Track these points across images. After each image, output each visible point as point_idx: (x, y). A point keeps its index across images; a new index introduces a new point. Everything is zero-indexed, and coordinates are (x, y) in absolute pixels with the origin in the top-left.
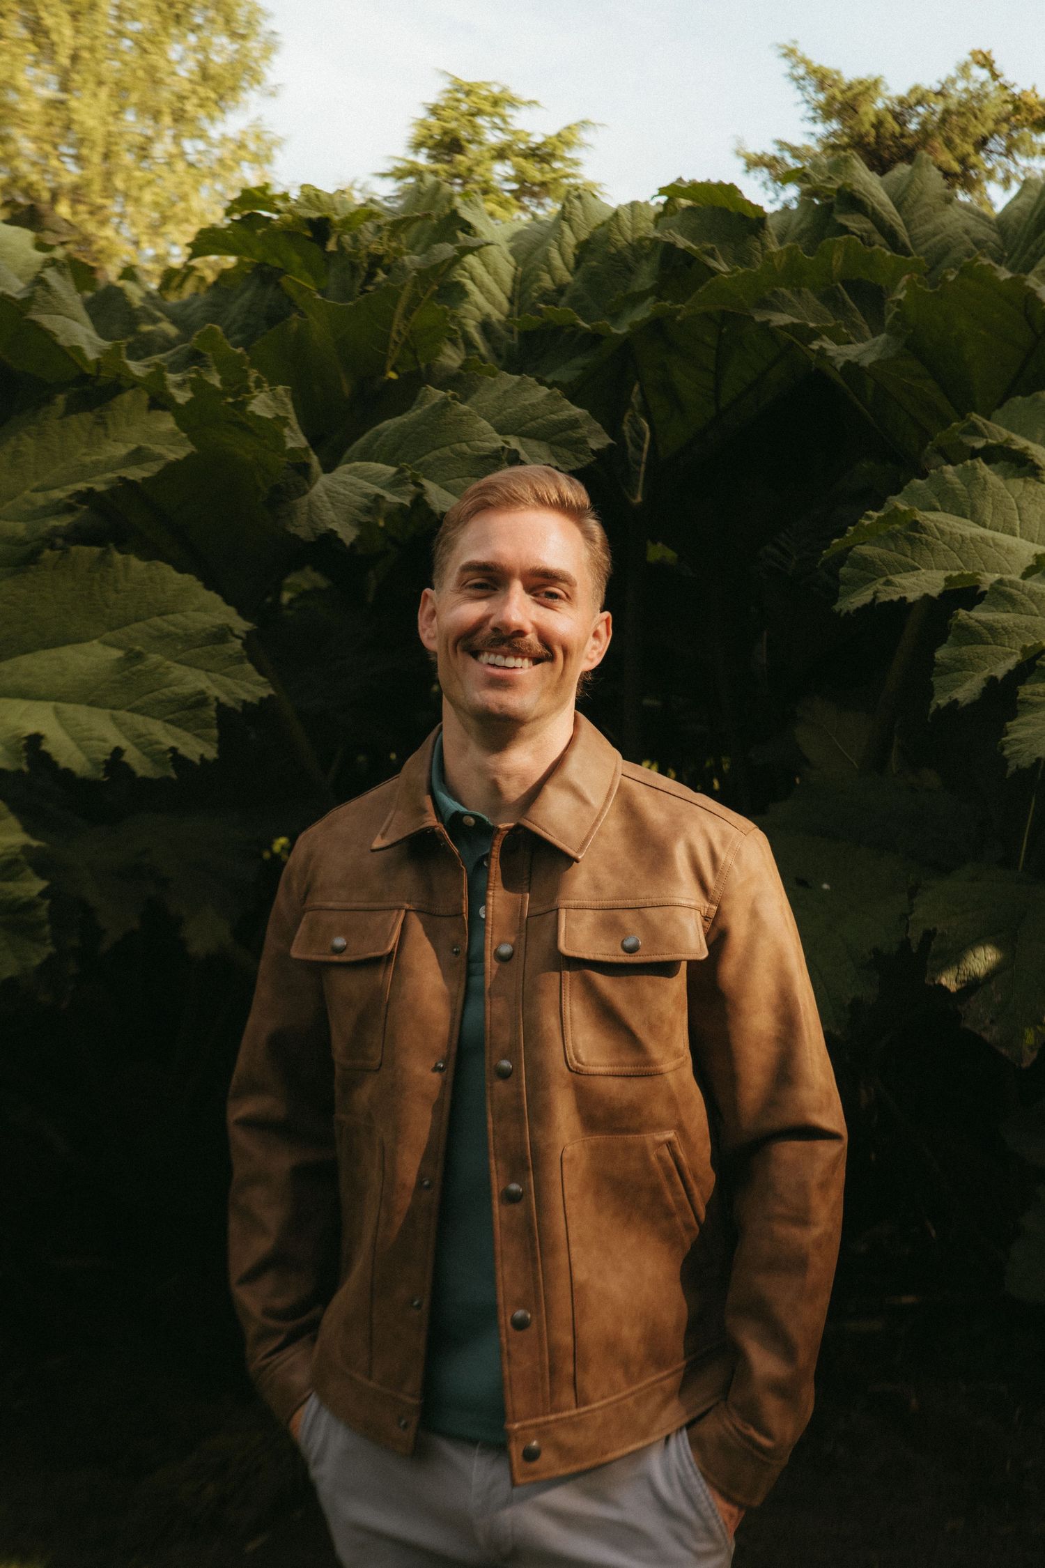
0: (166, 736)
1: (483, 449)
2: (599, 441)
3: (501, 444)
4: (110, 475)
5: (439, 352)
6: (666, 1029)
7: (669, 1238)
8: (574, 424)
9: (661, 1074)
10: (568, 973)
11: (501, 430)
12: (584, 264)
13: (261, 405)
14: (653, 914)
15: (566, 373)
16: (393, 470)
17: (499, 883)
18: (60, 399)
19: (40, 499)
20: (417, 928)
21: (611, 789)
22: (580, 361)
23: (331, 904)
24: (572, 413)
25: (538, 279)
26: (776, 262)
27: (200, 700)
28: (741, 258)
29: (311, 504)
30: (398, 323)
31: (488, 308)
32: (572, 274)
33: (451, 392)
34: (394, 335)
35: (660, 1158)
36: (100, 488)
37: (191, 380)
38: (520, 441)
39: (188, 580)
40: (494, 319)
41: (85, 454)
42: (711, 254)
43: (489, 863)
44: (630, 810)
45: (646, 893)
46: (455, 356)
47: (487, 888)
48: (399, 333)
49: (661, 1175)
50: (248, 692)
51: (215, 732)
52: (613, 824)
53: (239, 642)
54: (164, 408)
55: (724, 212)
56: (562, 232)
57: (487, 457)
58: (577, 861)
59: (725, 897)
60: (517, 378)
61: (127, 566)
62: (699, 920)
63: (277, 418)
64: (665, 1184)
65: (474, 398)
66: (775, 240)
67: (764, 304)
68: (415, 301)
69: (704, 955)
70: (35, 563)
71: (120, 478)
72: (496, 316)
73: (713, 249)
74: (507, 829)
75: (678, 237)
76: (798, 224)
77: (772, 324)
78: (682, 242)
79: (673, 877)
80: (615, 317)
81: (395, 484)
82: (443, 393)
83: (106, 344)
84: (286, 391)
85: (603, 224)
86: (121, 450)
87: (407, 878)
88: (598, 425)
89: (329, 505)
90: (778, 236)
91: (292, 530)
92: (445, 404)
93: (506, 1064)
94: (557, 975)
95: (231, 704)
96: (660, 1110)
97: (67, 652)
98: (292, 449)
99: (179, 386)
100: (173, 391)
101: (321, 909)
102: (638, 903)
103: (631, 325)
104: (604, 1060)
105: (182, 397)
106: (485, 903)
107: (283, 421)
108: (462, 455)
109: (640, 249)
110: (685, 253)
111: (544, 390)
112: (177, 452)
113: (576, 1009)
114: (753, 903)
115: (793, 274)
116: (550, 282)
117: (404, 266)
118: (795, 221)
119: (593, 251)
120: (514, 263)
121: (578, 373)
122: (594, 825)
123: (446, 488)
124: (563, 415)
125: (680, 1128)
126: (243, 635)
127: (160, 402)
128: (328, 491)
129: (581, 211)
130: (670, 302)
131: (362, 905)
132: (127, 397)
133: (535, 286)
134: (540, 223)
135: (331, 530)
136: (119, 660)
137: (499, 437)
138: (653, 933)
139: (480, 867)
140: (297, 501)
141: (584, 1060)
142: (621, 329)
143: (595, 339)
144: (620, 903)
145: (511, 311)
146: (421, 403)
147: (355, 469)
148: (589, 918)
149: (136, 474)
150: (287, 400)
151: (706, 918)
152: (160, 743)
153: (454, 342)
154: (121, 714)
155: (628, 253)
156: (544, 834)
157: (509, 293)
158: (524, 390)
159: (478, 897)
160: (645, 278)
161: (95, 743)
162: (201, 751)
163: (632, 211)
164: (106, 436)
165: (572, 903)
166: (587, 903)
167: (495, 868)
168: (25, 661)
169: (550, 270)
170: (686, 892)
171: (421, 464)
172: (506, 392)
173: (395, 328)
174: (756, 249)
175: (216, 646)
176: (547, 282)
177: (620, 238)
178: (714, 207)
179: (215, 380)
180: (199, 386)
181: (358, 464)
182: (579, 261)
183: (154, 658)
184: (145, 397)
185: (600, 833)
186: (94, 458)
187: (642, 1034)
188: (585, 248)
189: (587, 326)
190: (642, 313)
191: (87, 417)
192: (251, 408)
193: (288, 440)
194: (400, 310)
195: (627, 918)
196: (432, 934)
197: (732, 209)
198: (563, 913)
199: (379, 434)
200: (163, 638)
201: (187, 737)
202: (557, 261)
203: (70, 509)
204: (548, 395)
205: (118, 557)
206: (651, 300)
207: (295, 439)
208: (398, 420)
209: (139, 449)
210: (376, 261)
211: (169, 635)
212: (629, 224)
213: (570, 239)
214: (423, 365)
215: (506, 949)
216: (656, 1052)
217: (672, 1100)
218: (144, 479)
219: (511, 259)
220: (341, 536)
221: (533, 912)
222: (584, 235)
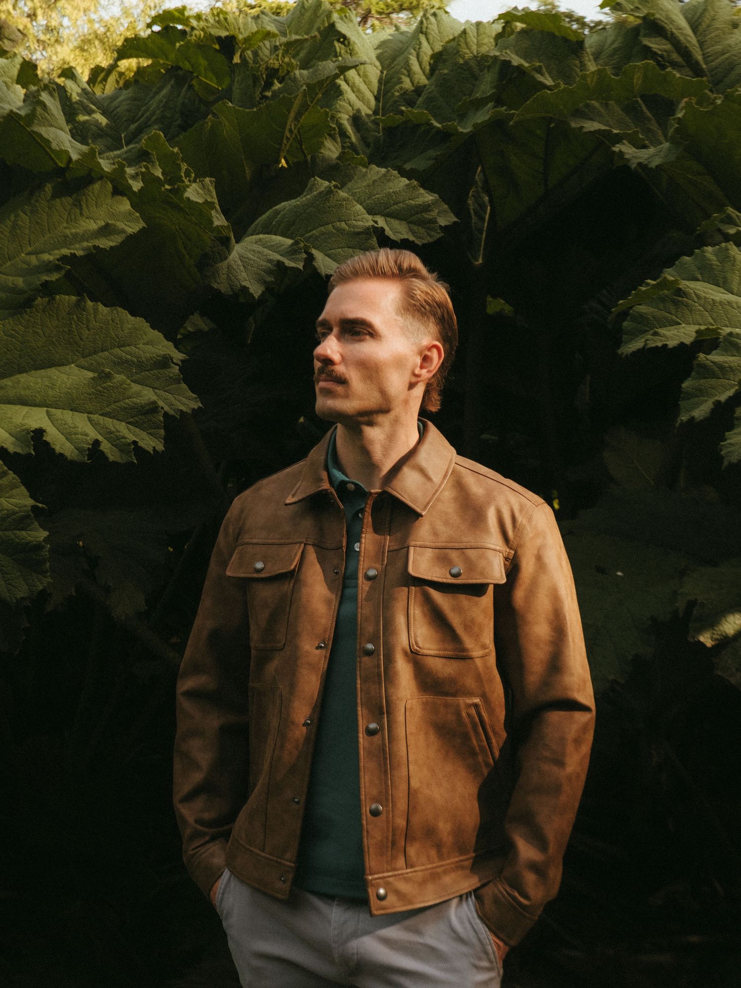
0: (128, 433)
1: (357, 227)
2: (446, 219)
3: (371, 223)
4: (85, 244)
5: (321, 145)
6: (476, 629)
7: (474, 769)
8: (426, 208)
9: (471, 658)
10: (413, 588)
11: (370, 212)
12: (437, 72)
13: (194, 193)
14: (472, 553)
15: (420, 163)
16: (289, 242)
17: (370, 530)
18: (49, 188)
19: (34, 260)
20: (312, 556)
21: (447, 472)
22: (432, 153)
23: (255, 541)
24: (426, 199)
25: (400, 81)
26: (589, 80)
27: (153, 408)
28: (564, 74)
29: (229, 267)
30: (290, 124)
31: (358, 104)
32: (428, 79)
33: (334, 183)
34: (287, 134)
35: (468, 715)
36: (80, 253)
37: (142, 173)
38: (386, 221)
39: (140, 322)
40: (363, 114)
41: (65, 228)
42: (539, 70)
43: (364, 515)
44: (460, 486)
45: (468, 539)
46: (333, 149)
47: (362, 532)
48: (291, 131)
49: (469, 726)
50: (184, 404)
51: (162, 432)
52: (448, 494)
53: (178, 367)
54: (122, 194)
55: (552, 36)
56: (420, 44)
57: (358, 234)
58: (422, 516)
59: (520, 546)
60: (383, 170)
61: (96, 310)
62: (502, 560)
63: (206, 202)
64: (472, 733)
65: (350, 185)
66: (591, 57)
67: (579, 114)
68: (304, 107)
69: (504, 581)
70: (30, 307)
71: (95, 247)
72: (365, 111)
73: (540, 67)
74: (376, 493)
75: (513, 56)
76: (613, 42)
77: (585, 130)
78: (516, 60)
79: (486, 530)
80: (462, 117)
81: (292, 252)
82: (327, 183)
83: (85, 148)
84: (211, 181)
85: (454, 39)
86: (93, 226)
87: (307, 524)
88: (446, 206)
89: (242, 268)
90: (593, 54)
91: (215, 286)
92: (329, 192)
93: (370, 646)
94: (406, 589)
95: (172, 412)
96: (470, 682)
97: (53, 372)
98: (217, 226)
99: (134, 177)
100: (130, 182)
101: (248, 544)
102: (462, 545)
103: (475, 126)
104: (434, 646)
105: (136, 186)
106: (359, 541)
107: (210, 205)
108: (340, 231)
109: (483, 61)
110: (519, 68)
111: (405, 181)
112: (133, 227)
113: (417, 612)
114: (539, 550)
115: (603, 90)
116: (410, 84)
117: (295, 78)
118: (609, 41)
119: (445, 61)
120: (380, 68)
121: (431, 162)
122: (434, 494)
123: (329, 256)
124: (420, 201)
125: (484, 697)
126: (180, 363)
127: (120, 189)
128: (241, 257)
129: (436, 26)
130: (505, 107)
131: (276, 541)
132: (97, 186)
133: (397, 87)
134: (402, 33)
135: (244, 287)
136: (93, 379)
137: (370, 217)
138: (471, 565)
139: (356, 518)
140: (220, 264)
141: (421, 645)
142: (466, 129)
143: (445, 136)
144: (450, 545)
145: (377, 106)
146: (311, 190)
147: (260, 240)
148: (429, 553)
149: (106, 243)
150: (212, 188)
151: (506, 559)
152: (125, 438)
153: (333, 137)
154: (95, 417)
155: (473, 63)
156: (400, 497)
157: (376, 93)
158: (389, 180)
159: (354, 537)
160: (486, 86)
161: (80, 436)
162: (154, 445)
163: (478, 29)
164: (81, 214)
165: (418, 543)
166: (428, 544)
167: (368, 519)
168: (23, 378)
169: (410, 73)
170: (494, 540)
171: (311, 237)
172: (374, 182)
173: (288, 127)
174: (576, 65)
175: (161, 371)
176: (407, 84)
177: (467, 51)
178: (543, 31)
179: (158, 173)
180: (148, 178)
181: (261, 236)
182: (433, 69)
183: (119, 377)
184: (110, 186)
185: (438, 500)
186: (73, 231)
187: (460, 631)
188: (438, 58)
189: (438, 125)
190: (482, 116)
191: (68, 200)
192: (186, 195)
193: (215, 220)
194: (292, 115)
195: (454, 555)
196: (321, 561)
197: (557, 33)
198: (412, 550)
199: (277, 213)
200: (122, 364)
201: (144, 434)
202: (416, 67)
203: (57, 268)
204: (407, 185)
205: (90, 304)
206: (490, 105)
207: (219, 220)
208: (293, 202)
209: (107, 225)
210: (273, 73)
211: (127, 361)
212: (475, 40)
213: (427, 50)
214: (309, 157)
215: (372, 573)
216: (468, 642)
217: (478, 678)
218: (111, 247)
219: (378, 64)
220: (251, 291)
221: (391, 548)
222: (438, 48)
